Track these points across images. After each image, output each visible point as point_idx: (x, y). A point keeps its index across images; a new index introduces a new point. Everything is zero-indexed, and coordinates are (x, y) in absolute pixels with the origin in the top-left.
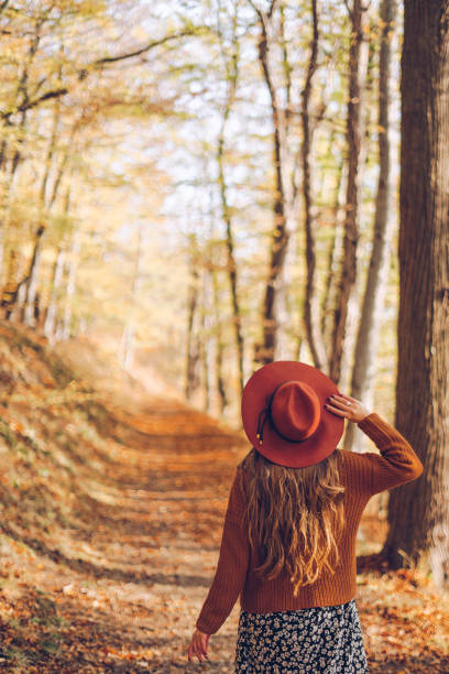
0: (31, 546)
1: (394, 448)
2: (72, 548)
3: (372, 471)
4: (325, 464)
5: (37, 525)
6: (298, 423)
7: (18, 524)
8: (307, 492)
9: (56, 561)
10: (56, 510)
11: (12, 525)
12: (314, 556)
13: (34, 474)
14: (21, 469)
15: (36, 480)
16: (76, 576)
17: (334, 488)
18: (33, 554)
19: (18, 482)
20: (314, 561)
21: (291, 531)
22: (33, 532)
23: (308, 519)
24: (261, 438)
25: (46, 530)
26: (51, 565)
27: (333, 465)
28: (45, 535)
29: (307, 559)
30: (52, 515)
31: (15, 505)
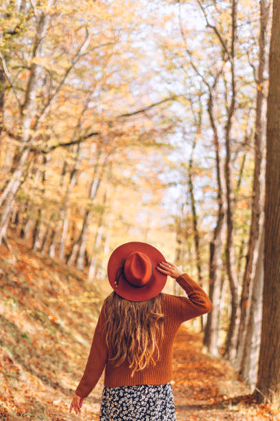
0: (42, 379)
1: (195, 294)
2: (68, 383)
3: (181, 306)
4: (153, 300)
5: (49, 368)
6: (136, 274)
7: (37, 367)
8: (142, 316)
9: (55, 388)
10: (66, 364)
11: (33, 367)
12: (144, 353)
13: (57, 342)
14: (48, 339)
15: (57, 346)
16: (64, 396)
17: (157, 314)
18: (41, 383)
19: (44, 345)
20: (144, 356)
21: (131, 338)
22: (45, 372)
23: (141, 331)
24: (117, 284)
25: (54, 372)
26: (51, 390)
27: (158, 301)
28: (52, 374)
29: (140, 355)
30: (61, 365)
31: (38, 357)
